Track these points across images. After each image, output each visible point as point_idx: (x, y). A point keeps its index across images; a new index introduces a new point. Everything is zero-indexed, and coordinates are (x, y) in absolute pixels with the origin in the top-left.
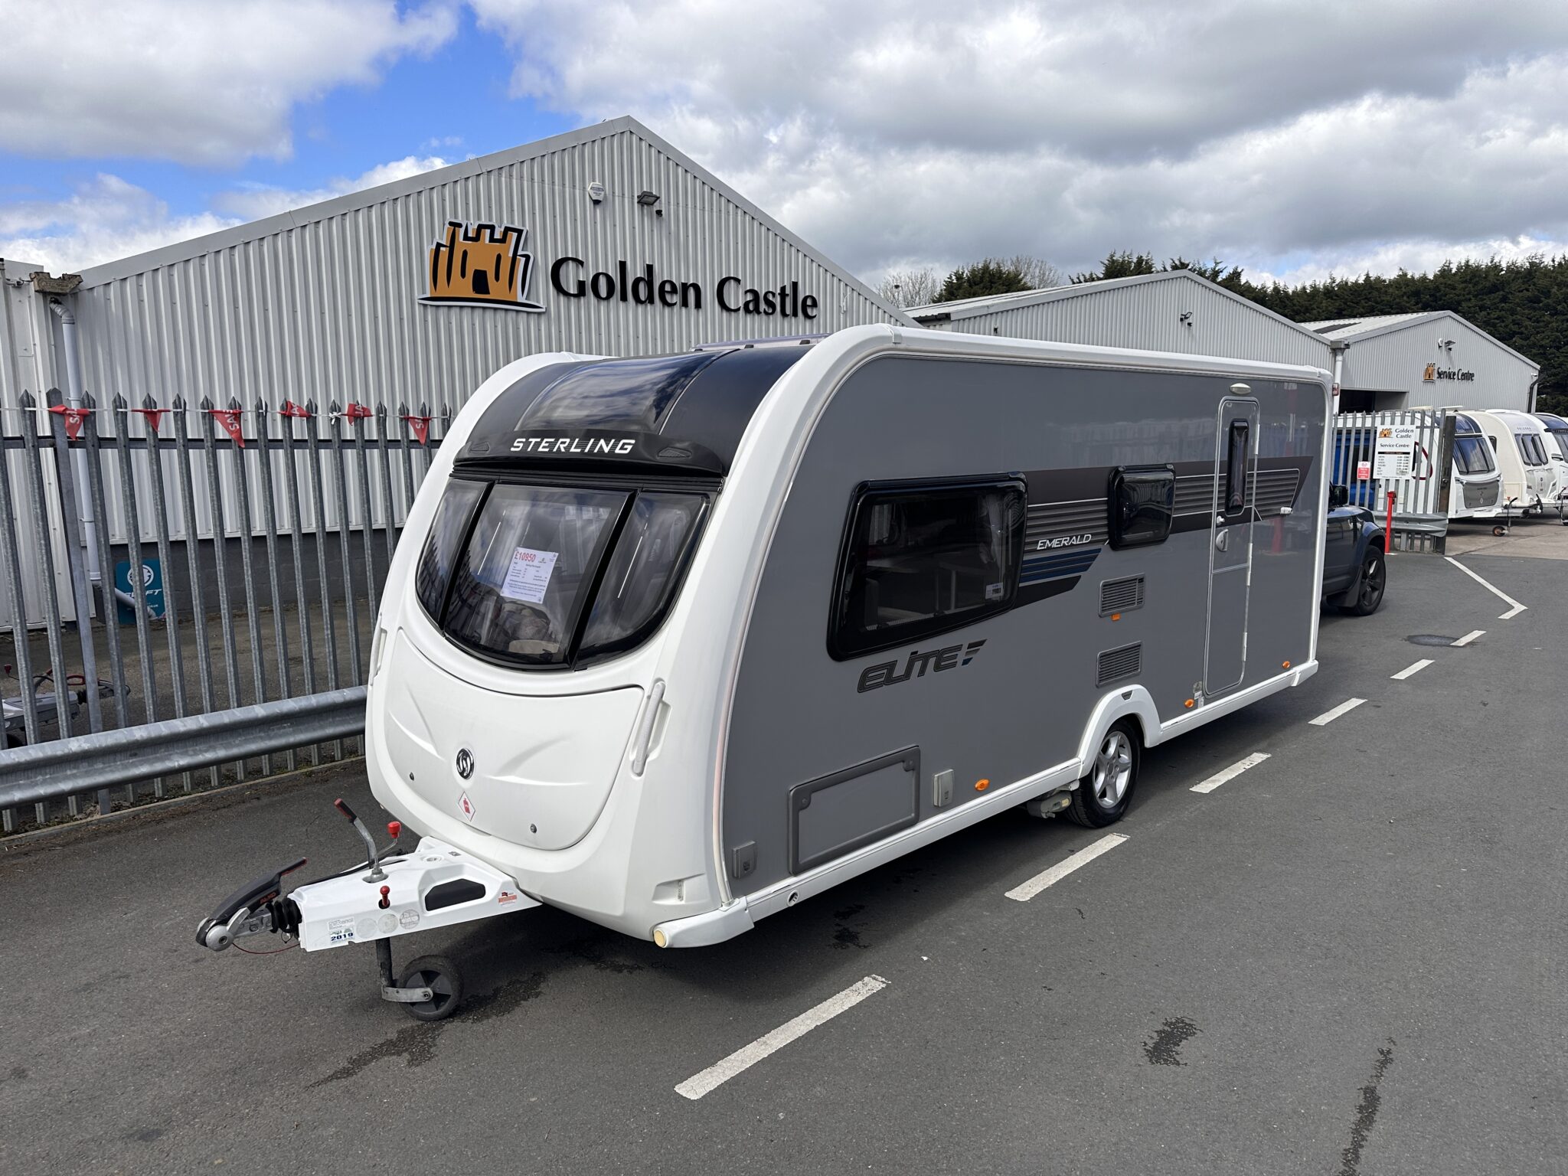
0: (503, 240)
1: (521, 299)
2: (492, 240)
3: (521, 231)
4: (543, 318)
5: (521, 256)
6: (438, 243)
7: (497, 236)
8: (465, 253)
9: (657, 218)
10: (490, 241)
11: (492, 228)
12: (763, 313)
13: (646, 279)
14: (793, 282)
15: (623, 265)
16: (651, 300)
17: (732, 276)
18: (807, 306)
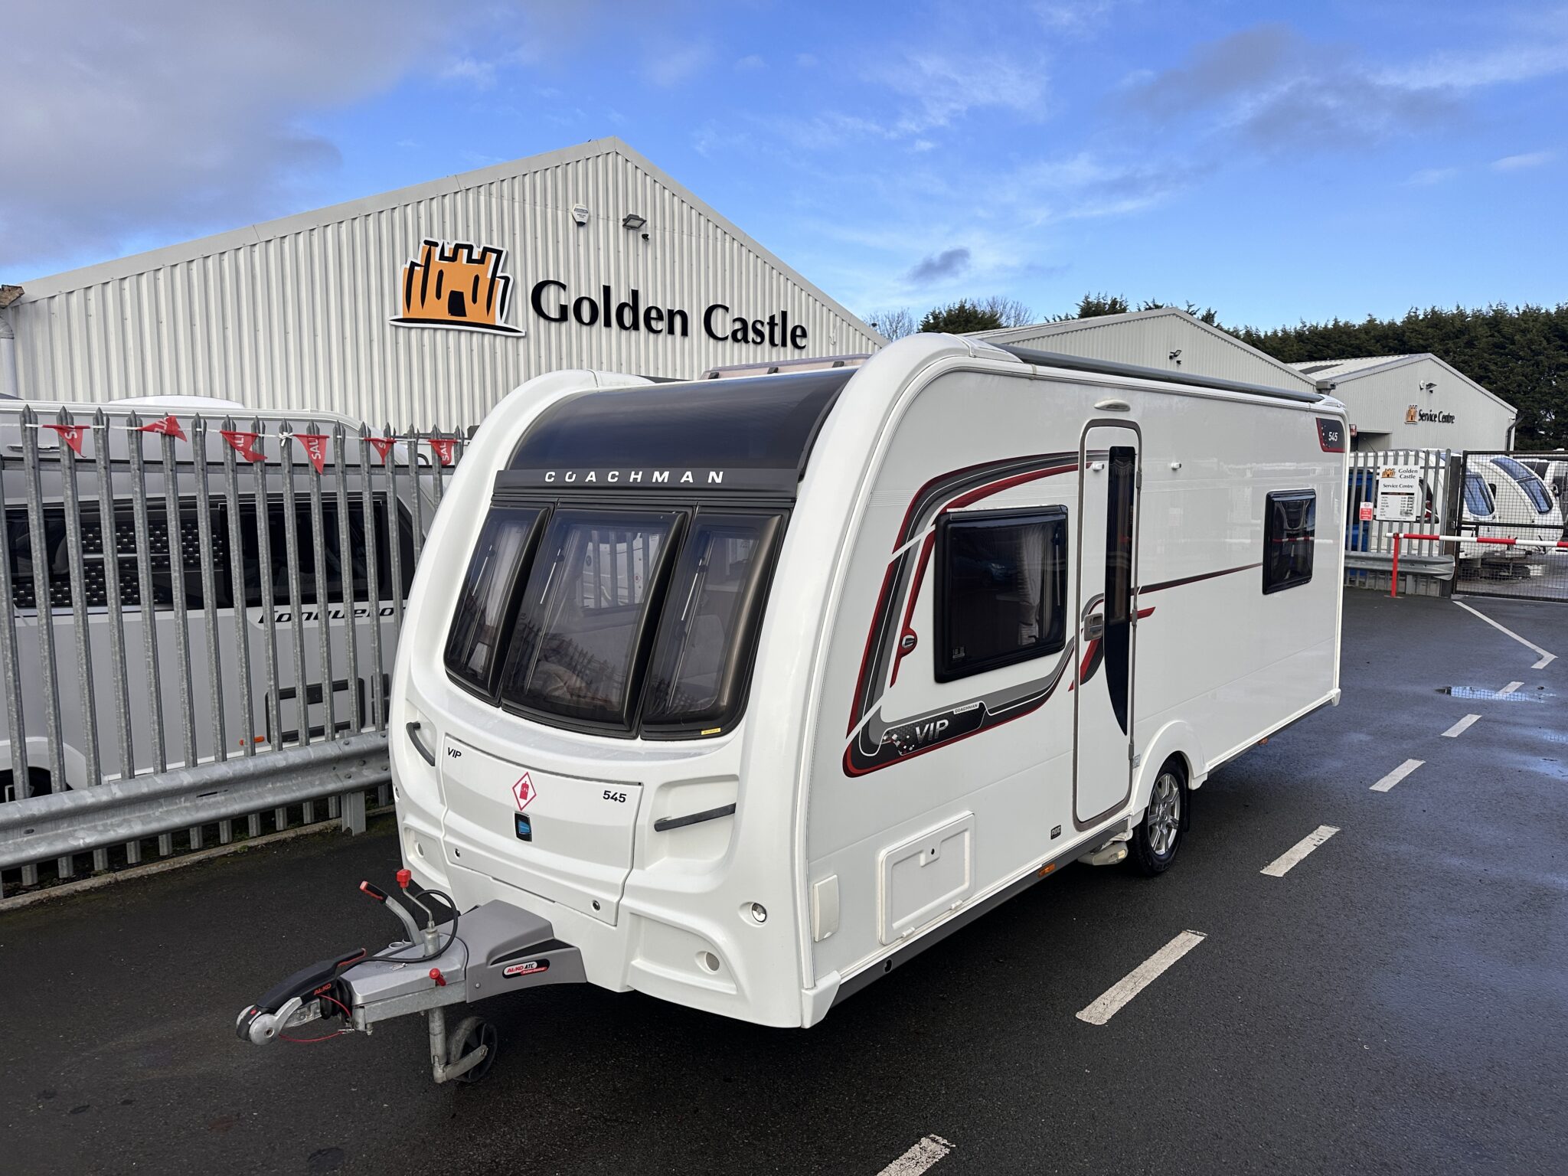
0: (482, 261)
1: (500, 323)
2: (470, 260)
3: (502, 252)
4: (522, 341)
5: (500, 278)
6: (412, 262)
7: (476, 256)
8: (441, 273)
9: (643, 242)
10: (468, 262)
11: (470, 248)
12: (751, 343)
13: (631, 305)
14: (782, 312)
15: (607, 290)
16: (635, 326)
17: (720, 303)
18: (796, 336)
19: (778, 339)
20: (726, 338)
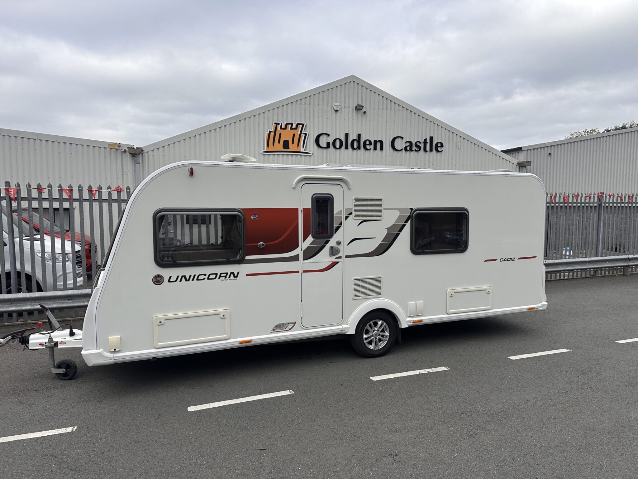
0: (296, 128)
1: (302, 150)
2: (292, 128)
3: (304, 124)
4: (312, 157)
5: (303, 134)
6: (270, 131)
7: (294, 127)
8: (280, 134)
9: (364, 115)
10: (291, 129)
11: (292, 124)
12: (414, 151)
13: (357, 140)
14: (431, 137)
15: (347, 135)
16: (359, 148)
17: (400, 136)
18: (438, 147)
19: (428, 149)
20: (402, 150)
